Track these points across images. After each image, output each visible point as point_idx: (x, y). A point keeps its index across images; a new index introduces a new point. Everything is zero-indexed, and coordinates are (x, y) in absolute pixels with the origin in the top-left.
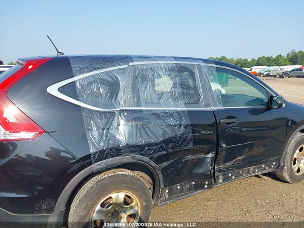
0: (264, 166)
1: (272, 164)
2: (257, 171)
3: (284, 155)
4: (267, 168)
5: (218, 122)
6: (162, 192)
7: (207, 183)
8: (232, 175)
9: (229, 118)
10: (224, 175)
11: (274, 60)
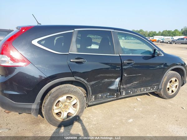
0: (149, 88)
1: (155, 88)
2: (145, 90)
3: (161, 82)
4: (152, 89)
5: (123, 62)
6: (91, 97)
7: (115, 94)
8: (131, 92)
9: (129, 60)
10: (126, 91)
11: (173, 33)
